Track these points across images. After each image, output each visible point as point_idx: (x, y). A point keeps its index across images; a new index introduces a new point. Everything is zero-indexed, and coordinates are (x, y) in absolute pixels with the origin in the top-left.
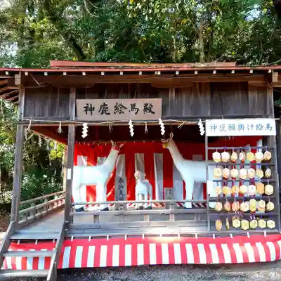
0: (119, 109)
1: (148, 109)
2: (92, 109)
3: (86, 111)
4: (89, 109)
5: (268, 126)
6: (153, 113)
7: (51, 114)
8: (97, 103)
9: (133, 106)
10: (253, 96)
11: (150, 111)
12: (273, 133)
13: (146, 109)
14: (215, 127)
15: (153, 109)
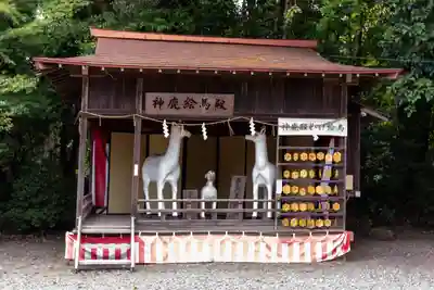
0: (189, 104)
1: (219, 105)
2: (161, 103)
3: (155, 104)
4: (159, 103)
5: (340, 126)
6: (225, 109)
7: (117, 106)
8: (166, 97)
9: (204, 101)
11: (222, 107)
12: (344, 133)
13: (217, 105)
14: (287, 127)
15: (225, 106)
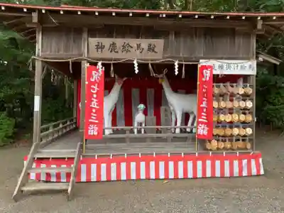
0: (126, 48)
1: (151, 49)
2: (102, 47)
3: (97, 48)
4: (100, 47)
5: (250, 66)
6: (156, 52)
8: (107, 42)
9: (139, 46)
10: (239, 41)
11: (153, 50)
12: (254, 73)
13: (149, 49)
15: (156, 50)
